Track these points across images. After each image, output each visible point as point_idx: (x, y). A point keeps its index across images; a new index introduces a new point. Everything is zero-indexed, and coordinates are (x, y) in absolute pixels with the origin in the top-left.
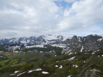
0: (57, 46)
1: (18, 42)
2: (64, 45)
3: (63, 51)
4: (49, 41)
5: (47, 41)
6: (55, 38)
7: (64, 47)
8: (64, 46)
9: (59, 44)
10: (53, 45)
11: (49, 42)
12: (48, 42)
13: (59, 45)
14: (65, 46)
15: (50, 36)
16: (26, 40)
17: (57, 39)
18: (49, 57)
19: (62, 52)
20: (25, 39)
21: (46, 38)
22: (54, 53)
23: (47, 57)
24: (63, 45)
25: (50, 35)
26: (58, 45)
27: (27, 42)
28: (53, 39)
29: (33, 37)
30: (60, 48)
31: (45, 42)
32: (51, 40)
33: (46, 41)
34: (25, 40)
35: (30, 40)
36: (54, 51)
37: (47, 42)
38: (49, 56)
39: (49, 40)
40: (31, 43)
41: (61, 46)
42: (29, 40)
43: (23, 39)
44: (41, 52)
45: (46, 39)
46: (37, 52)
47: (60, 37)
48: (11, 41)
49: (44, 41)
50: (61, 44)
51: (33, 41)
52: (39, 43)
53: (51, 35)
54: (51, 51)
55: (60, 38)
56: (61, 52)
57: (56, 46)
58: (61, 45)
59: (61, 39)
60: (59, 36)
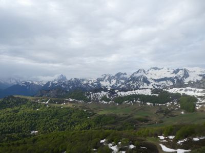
0: (181, 92)
1: (96, 84)
2: (197, 90)
3: (198, 102)
4: (156, 80)
5: (152, 81)
6: (169, 75)
7: (199, 94)
8: (198, 92)
9: (184, 89)
10: (170, 91)
11: (157, 84)
12: (154, 83)
13: (186, 90)
14: (201, 92)
15: (157, 70)
16: (110, 80)
17: (174, 75)
18: (170, 114)
19: (197, 105)
20: (107, 78)
21: (149, 75)
22: (178, 107)
23: (165, 115)
24: (195, 91)
25: (155, 69)
26: (182, 90)
27: (111, 83)
28: (163, 77)
29: (122, 74)
30: (189, 96)
31: (148, 83)
32: (160, 78)
33: (150, 81)
34: (108, 80)
35: (117, 79)
36: (175, 103)
37: (152, 84)
38: (167, 113)
39: (156, 78)
40: (120, 86)
41: (190, 93)
42: (115, 81)
43: (105, 77)
44: (148, 104)
45: (148, 77)
46: (141, 104)
47: (180, 71)
48: (85, 82)
49: (146, 81)
50: (190, 88)
51: (123, 81)
52: (136, 86)
53: (158, 67)
54: (168, 103)
55: (181, 73)
56: (195, 106)
57: (179, 92)
58: (191, 90)
59: (183, 77)
60: (178, 70)
